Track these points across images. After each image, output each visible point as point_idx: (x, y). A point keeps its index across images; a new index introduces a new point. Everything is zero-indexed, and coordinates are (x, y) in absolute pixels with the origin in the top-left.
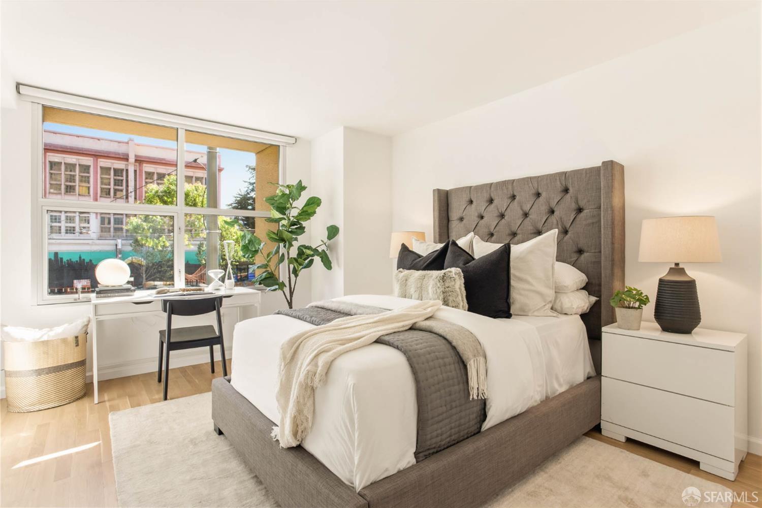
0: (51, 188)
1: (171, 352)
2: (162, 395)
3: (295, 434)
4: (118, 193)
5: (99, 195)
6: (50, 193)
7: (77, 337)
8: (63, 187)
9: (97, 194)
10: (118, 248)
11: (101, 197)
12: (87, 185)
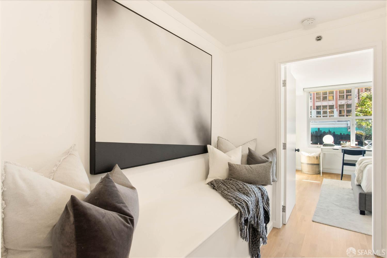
0: (317, 99)
1: (344, 166)
2: (340, 179)
3: (357, 181)
4: (348, 97)
5: (338, 99)
6: (316, 101)
7: (317, 157)
8: (322, 98)
9: (337, 98)
10: (348, 126)
11: (339, 100)
12: (332, 95)
